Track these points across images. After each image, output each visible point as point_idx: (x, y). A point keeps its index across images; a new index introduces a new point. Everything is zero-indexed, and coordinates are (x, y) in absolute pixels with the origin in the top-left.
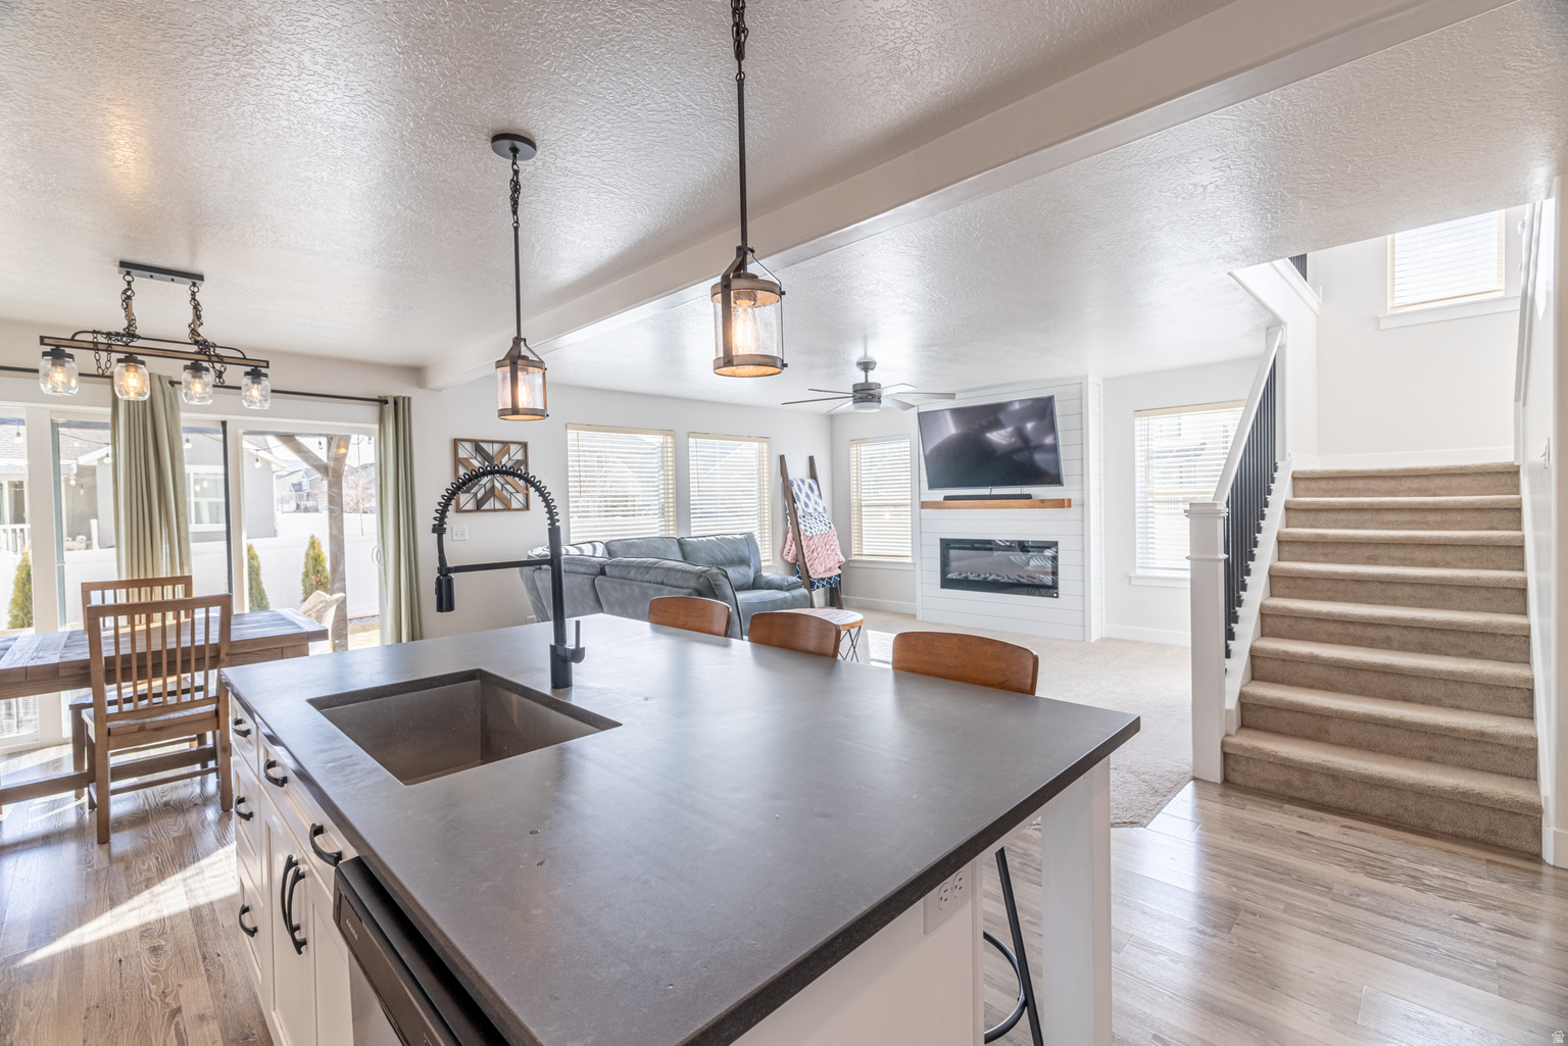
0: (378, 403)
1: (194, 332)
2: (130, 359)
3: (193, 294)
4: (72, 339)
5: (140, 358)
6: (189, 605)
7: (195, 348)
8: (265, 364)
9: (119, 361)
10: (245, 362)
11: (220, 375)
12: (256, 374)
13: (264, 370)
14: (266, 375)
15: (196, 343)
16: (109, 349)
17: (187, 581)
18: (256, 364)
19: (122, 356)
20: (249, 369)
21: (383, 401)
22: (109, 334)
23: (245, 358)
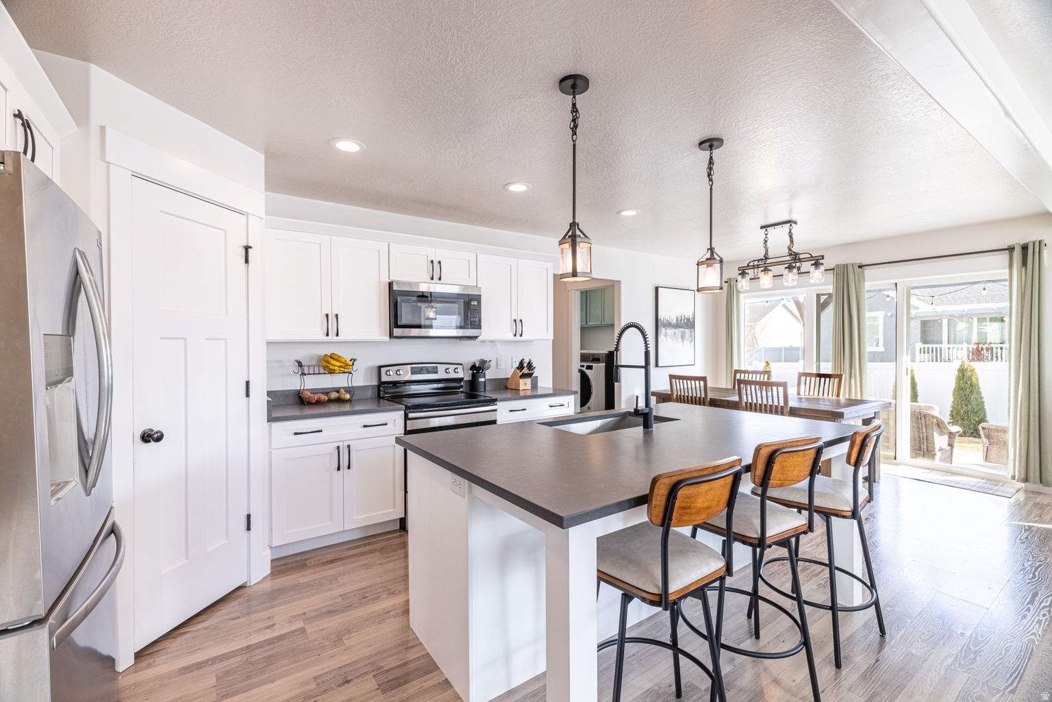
0: (1007, 251)
1: (790, 250)
2: (766, 270)
3: (790, 230)
4: (748, 266)
5: (769, 268)
6: (768, 384)
7: (788, 258)
8: (821, 258)
9: (762, 271)
10: (811, 259)
11: (799, 268)
12: (817, 264)
13: (821, 261)
14: (822, 264)
15: (790, 255)
16: (758, 266)
17: (768, 373)
18: (817, 258)
19: (763, 269)
20: (813, 262)
21: (1011, 249)
22: (758, 260)
23: (812, 257)
